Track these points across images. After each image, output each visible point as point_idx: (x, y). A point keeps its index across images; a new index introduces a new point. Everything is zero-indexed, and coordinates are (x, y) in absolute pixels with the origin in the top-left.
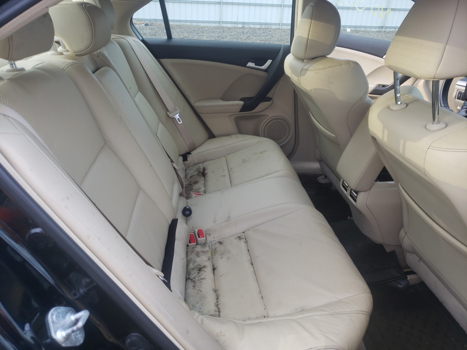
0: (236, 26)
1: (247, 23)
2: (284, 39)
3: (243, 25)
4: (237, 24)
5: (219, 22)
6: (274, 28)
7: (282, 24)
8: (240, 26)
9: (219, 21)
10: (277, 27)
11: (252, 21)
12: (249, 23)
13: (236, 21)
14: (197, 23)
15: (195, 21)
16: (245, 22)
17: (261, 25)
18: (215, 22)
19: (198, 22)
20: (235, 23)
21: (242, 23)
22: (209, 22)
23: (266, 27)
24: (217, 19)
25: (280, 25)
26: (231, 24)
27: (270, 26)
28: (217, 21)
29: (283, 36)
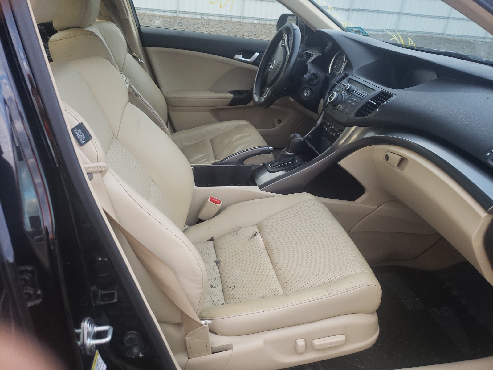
0: (194, 16)
1: (206, 14)
2: (234, 32)
3: (202, 16)
4: (196, 14)
5: (176, 12)
6: (235, 21)
7: (243, 17)
8: (198, 17)
9: (176, 10)
10: (238, 20)
11: (211, 12)
12: (208, 15)
13: (195, 11)
14: (151, 12)
15: (150, 9)
16: (203, 13)
17: (220, 17)
18: (171, 11)
19: (153, 10)
20: (193, 13)
21: (201, 14)
22: (165, 11)
23: (227, 19)
24: (174, 9)
25: (240, 18)
26: (188, 15)
27: (230, 18)
28: (174, 11)
29: (235, 29)
